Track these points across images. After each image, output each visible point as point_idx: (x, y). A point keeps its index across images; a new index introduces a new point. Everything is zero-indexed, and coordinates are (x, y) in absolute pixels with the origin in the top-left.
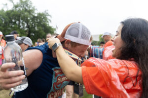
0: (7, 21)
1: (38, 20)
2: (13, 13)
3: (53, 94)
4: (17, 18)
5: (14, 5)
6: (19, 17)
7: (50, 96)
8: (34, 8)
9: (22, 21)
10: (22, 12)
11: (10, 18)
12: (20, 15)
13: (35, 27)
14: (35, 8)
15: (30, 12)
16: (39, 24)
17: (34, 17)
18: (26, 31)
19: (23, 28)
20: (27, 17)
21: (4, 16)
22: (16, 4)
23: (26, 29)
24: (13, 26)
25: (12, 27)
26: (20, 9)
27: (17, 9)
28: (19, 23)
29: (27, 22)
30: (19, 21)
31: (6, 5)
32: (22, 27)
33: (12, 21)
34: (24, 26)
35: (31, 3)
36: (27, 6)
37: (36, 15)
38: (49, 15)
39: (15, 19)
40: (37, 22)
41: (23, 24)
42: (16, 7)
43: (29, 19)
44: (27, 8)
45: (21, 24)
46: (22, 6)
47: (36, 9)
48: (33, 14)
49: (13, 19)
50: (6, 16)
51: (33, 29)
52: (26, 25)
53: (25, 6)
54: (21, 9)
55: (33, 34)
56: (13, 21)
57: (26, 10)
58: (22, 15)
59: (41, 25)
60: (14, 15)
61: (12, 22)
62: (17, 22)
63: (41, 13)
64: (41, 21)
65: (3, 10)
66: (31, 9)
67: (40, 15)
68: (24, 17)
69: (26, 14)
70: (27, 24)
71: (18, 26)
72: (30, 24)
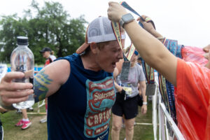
0: (31, 33)
1: (72, 30)
2: (38, 22)
3: (92, 117)
4: (43, 29)
5: (39, 11)
6: (47, 27)
7: (89, 120)
8: (65, 13)
9: (50, 32)
10: (49, 21)
11: (35, 29)
12: (47, 24)
13: (68, 39)
14: (67, 13)
15: (60, 19)
16: (73, 35)
17: (66, 26)
18: (56, 46)
19: (53, 41)
20: (57, 27)
21: (28, 27)
22: (41, 9)
23: (56, 43)
24: (39, 40)
25: (37, 41)
26: (46, 16)
27: (43, 16)
28: (47, 36)
29: (57, 33)
30: (47, 33)
31: (29, 11)
32: (51, 41)
33: (37, 33)
34: (53, 39)
35: (61, 7)
36: (56, 11)
37: (69, 23)
38: (86, 22)
39: (41, 30)
40: (71, 33)
41: (52, 37)
42: (42, 13)
43: (59, 29)
44: (56, 14)
45: (49, 37)
46: (50, 11)
47: (69, 15)
48: (65, 22)
49: (38, 30)
50: (30, 26)
51: (65, 43)
52: (55, 38)
53: (53, 12)
54: (49, 16)
55: (66, 50)
56: (39, 33)
57: (55, 17)
58: (50, 24)
59: (76, 36)
60: (39, 25)
61: (38, 35)
62: (45, 34)
63: (75, 19)
64: (75, 32)
65: (25, 19)
66: (61, 15)
67: (73, 22)
68: (53, 26)
69: (55, 22)
70: (58, 37)
71: (45, 40)
72: (61, 36)
